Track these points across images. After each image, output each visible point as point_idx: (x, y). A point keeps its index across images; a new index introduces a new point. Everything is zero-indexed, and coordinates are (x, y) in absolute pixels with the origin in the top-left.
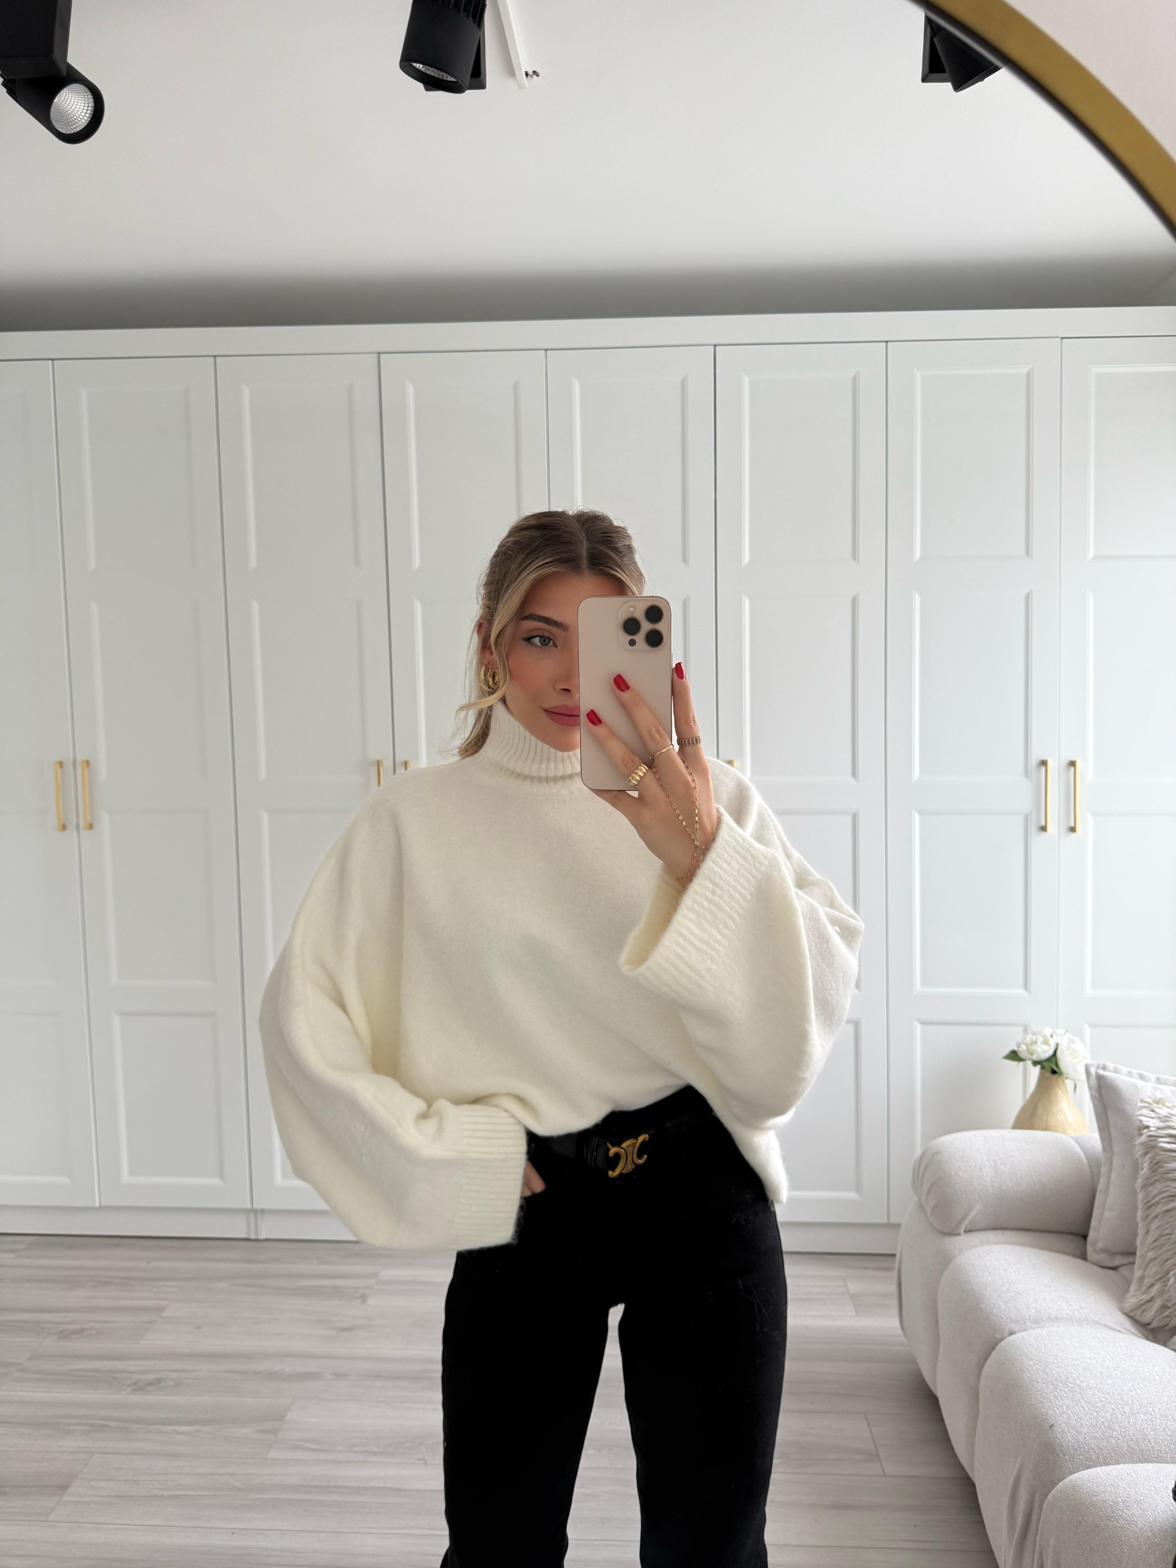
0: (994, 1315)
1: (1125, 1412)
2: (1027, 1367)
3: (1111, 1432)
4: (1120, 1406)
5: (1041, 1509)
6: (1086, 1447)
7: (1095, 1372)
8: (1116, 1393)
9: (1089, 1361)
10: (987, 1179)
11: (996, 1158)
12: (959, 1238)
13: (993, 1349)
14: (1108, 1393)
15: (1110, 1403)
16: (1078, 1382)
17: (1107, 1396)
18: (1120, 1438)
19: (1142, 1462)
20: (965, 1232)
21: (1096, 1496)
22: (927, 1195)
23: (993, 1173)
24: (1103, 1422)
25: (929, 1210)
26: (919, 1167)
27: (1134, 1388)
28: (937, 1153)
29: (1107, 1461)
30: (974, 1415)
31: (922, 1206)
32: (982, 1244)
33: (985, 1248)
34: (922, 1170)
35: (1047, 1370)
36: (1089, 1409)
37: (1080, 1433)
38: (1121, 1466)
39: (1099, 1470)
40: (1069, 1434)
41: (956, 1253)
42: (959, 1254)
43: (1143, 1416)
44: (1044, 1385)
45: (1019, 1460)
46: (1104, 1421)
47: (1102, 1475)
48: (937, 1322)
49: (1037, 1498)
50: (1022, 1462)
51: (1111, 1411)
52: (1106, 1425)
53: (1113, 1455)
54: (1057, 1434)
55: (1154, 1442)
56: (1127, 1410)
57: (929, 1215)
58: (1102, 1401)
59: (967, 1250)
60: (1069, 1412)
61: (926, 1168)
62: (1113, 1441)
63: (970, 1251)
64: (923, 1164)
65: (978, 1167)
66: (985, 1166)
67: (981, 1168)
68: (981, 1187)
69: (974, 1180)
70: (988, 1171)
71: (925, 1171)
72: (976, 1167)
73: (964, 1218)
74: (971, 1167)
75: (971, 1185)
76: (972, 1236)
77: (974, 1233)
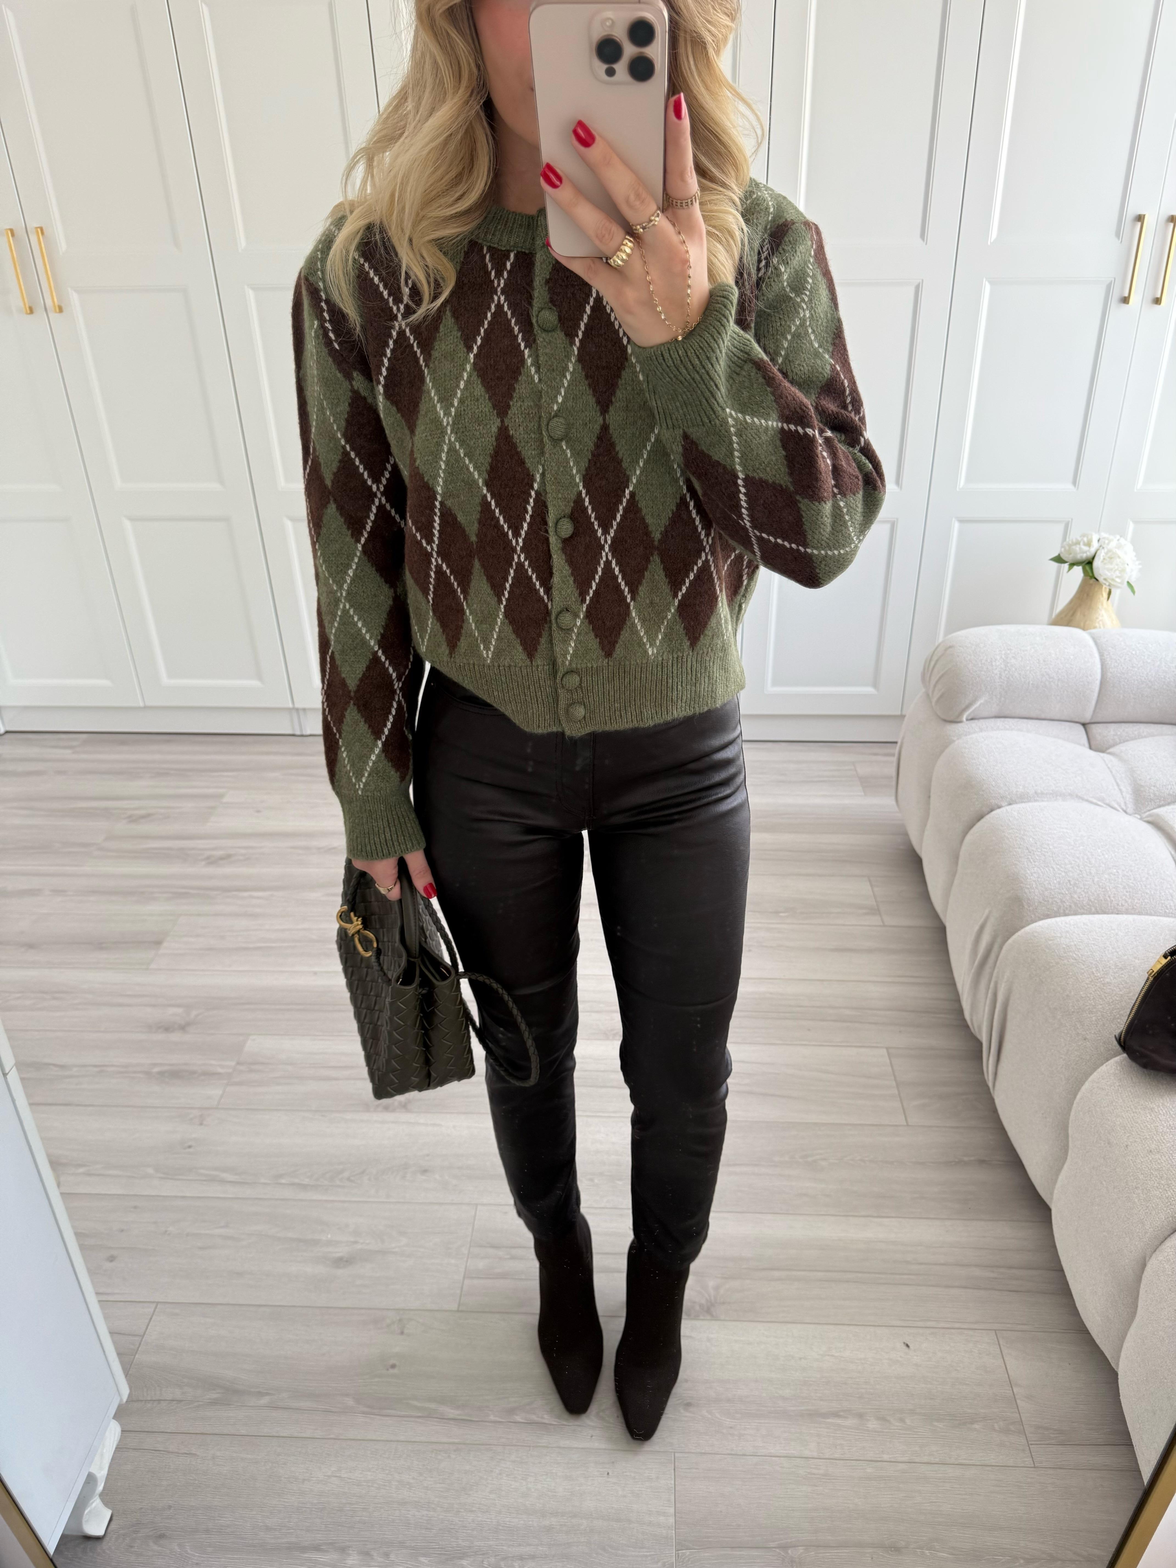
0: (983, 791)
1: (1090, 873)
2: (1006, 835)
3: (1076, 888)
4: (1087, 868)
5: (1001, 948)
6: (1050, 900)
7: (1068, 840)
8: (1086, 857)
9: (1065, 830)
10: (996, 672)
11: (1009, 652)
12: (960, 724)
13: (979, 820)
14: (1078, 858)
15: (1079, 866)
16: (1051, 847)
17: (1077, 860)
18: (1083, 893)
19: (1098, 913)
20: (968, 720)
21: (1051, 940)
22: (935, 686)
23: (1002, 666)
24: (1069, 881)
25: (934, 700)
26: (931, 660)
27: (1103, 854)
28: (950, 647)
29: (1067, 912)
30: (953, 874)
31: (928, 695)
32: (981, 730)
33: (985, 734)
34: (932, 663)
35: (1025, 837)
36: (1059, 869)
37: (1046, 890)
38: (1079, 917)
39: (1058, 919)
40: (1037, 891)
41: (955, 739)
42: (958, 739)
43: (1106, 876)
44: (1019, 850)
45: (987, 912)
46: (1071, 879)
47: (1060, 923)
48: (929, 797)
49: (999, 940)
50: (990, 912)
51: (1078, 871)
52: (1072, 883)
53: (1073, 906)
54: (1026, 891)
55: (1114, 897)
56: (1093, 871)
57: (933, 704)
58: (1071, 864)
59: (966, 735)
60: (1040, 871)
61: (937, 660)
62: (1076, 896)
63: (968, 737)
64: (935, 658)
65: (989, 661)
66: (996, 660)
67: (991, 662)
68: (989, 679)
69: (983, 673)
70: (998, 664)
71: (935, 664)
72: (987, 661)
73: (968, 707)
74: (981, 660)
75: (979, 677)
76: (974, 724)
77: (976, 721)
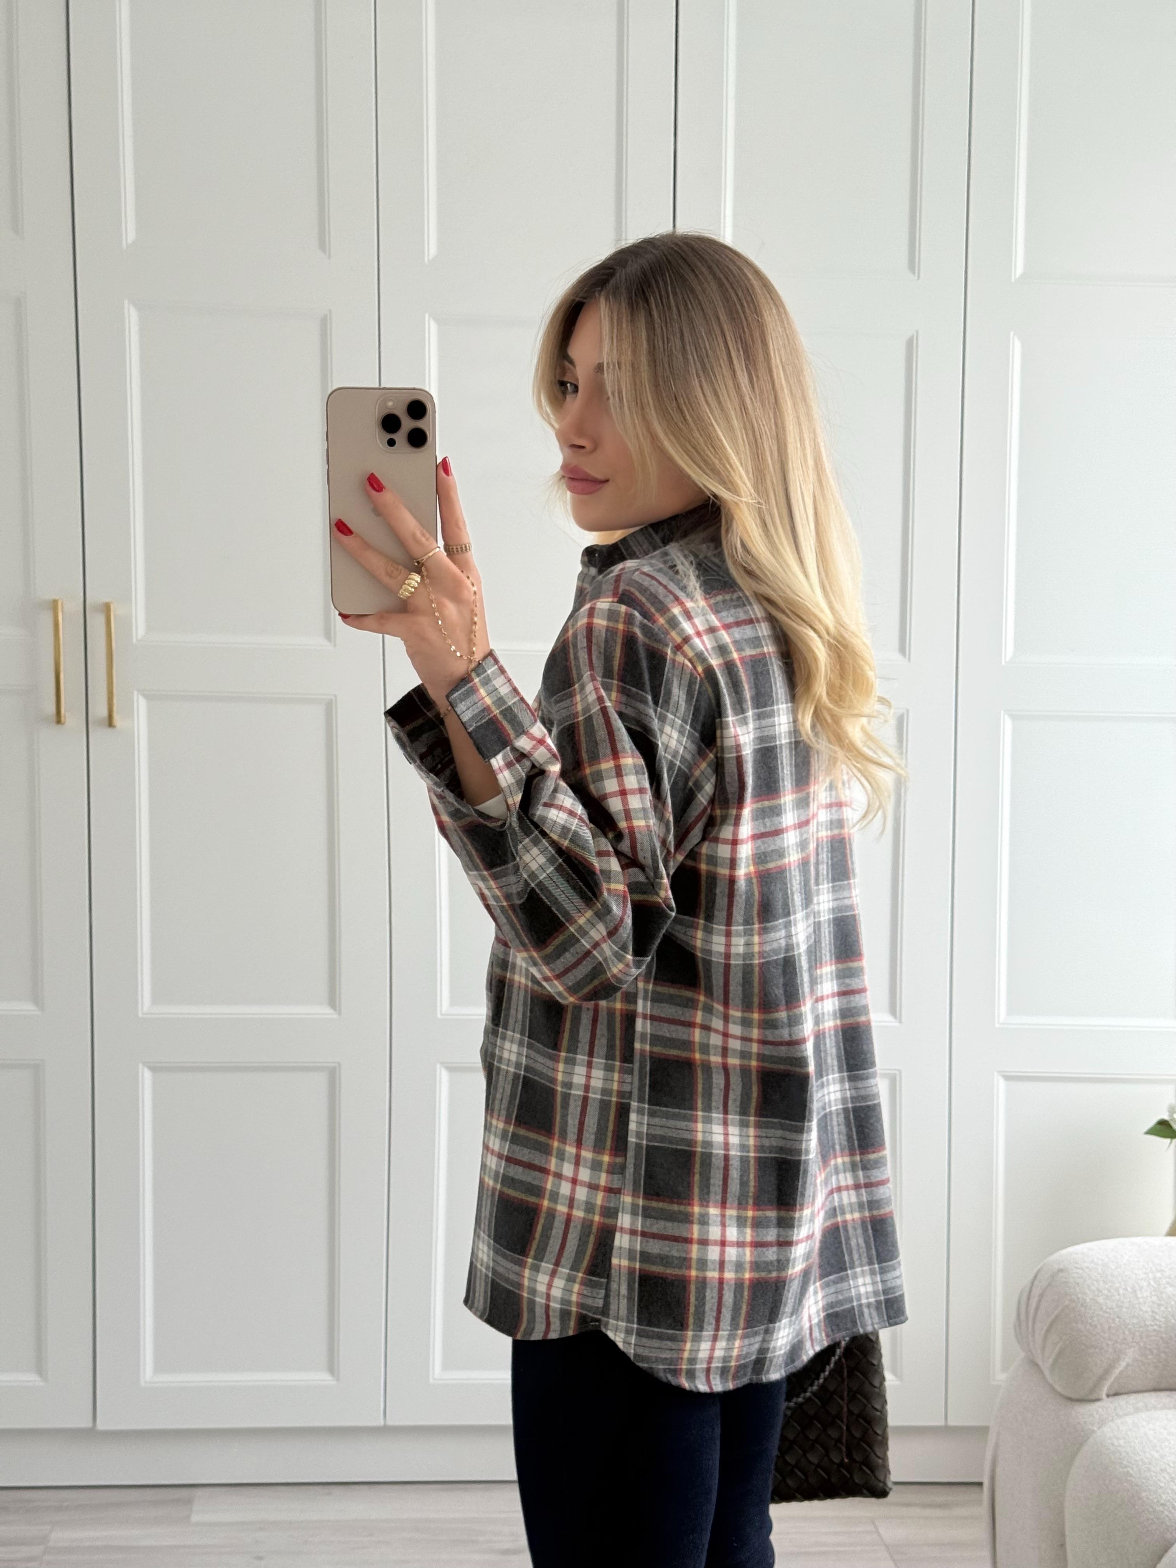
10: (1144, 1308)
11: (1158, 1275)
12: (1098, 1404)
20: (1108, 1396)
22: (1045, 1338)
23: (1154, 1298)
25: (1046, 1367)
26: (1029, 1299)
28: (1060, 1270)
31: (1033, 1362)
32: (1137, 1410)
33: (1143, 1415)
34: (1033, 1302)
41: (1095, 1429)
42: (1099, 1428)
57: (1047, 1373)
59: (1113, 1420)
61: (1041, 1296)
63: (1118, 1421)
64: (1036, 1292)
65: (1129, 1289)
66: (1141, 1288)
67: (1135, 1291)
68: (1135, 1321)
69: (1124, 1310)
70: (1145, 1295)
71: (1040, 1301)
72: (1126, 1289)
73: (1107, 1372)
74: (1117, 1290)
75: (1119, 1317)
76: (1121, 1401)
77: (1121, 1397)
